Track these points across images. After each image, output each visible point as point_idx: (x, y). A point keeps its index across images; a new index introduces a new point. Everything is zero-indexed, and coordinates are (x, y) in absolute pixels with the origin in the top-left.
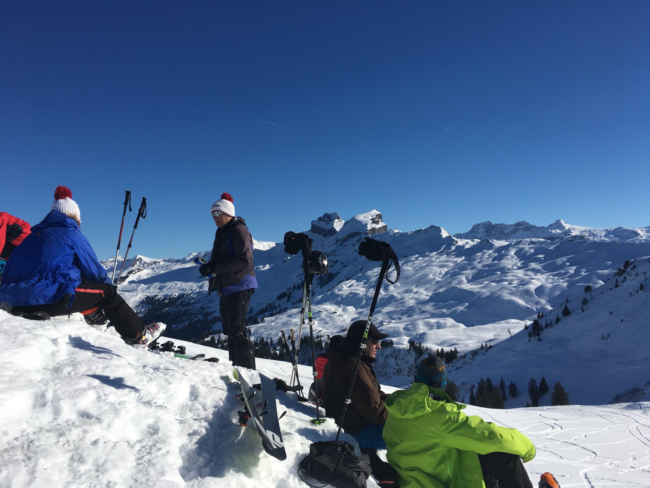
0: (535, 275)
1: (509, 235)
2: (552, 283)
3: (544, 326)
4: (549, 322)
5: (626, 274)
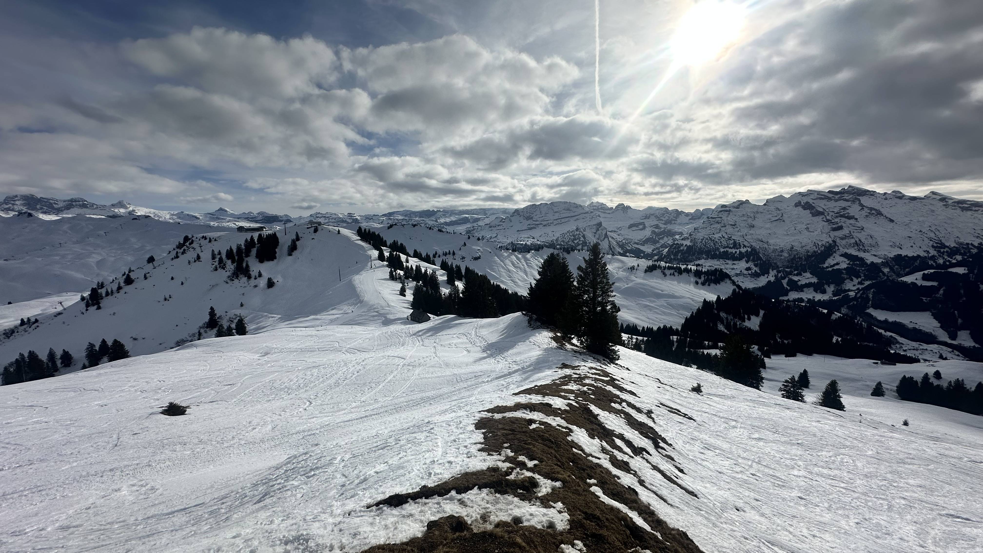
0: (95, 250)
1: (62, 211)
2: (115, 256)
3: (104, 295)
4: (109, 291)
5: (185, 247)
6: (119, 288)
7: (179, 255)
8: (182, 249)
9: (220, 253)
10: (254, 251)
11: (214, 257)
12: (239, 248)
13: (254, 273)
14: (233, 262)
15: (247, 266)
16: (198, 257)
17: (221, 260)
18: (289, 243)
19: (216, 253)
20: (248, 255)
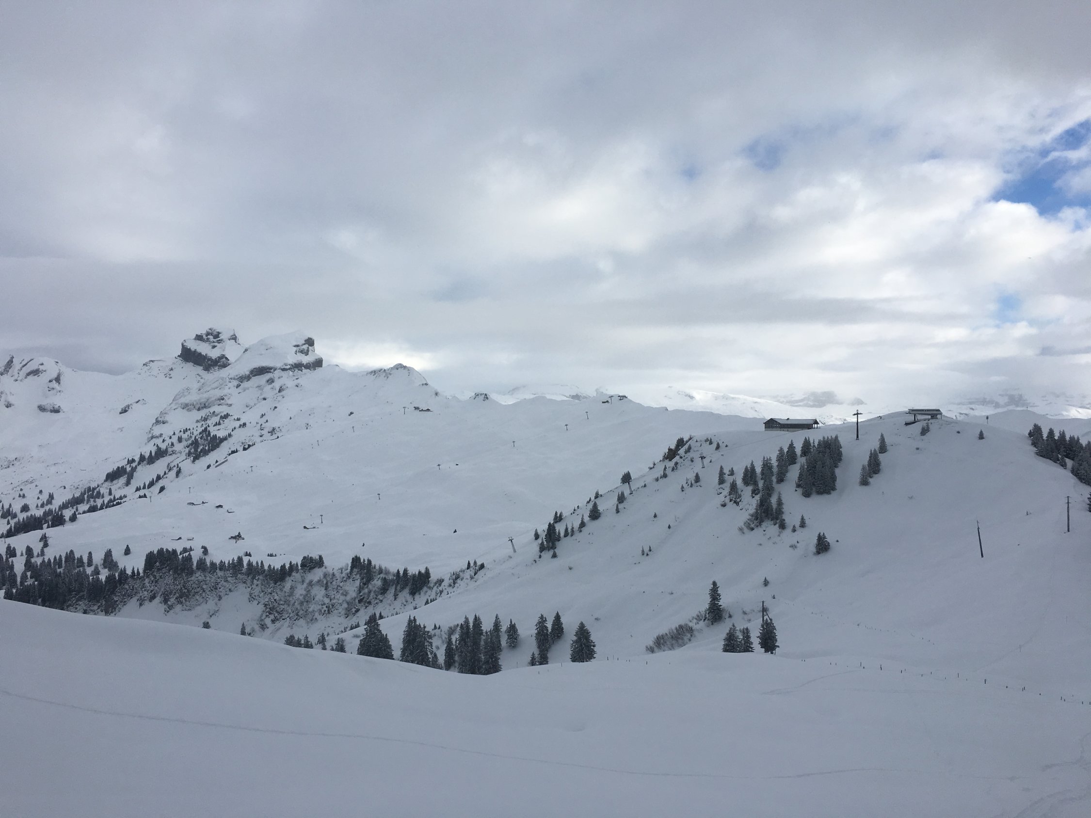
3: (562, 534)
4: (570, 528)
5: (677, 457)
6: (583, 525)
7: (668, 471)
8: (674, 460)
9: (732, 473)
10: (794, 472)
11: (722, 481)
12: (767, 465)
13: (791, 517)
14: (755, 492)
15: (780, 503)
16: (697, 479)
17: (733, 487)
18: (865, 460)
19: (726, 471)
20: (781, 480)
